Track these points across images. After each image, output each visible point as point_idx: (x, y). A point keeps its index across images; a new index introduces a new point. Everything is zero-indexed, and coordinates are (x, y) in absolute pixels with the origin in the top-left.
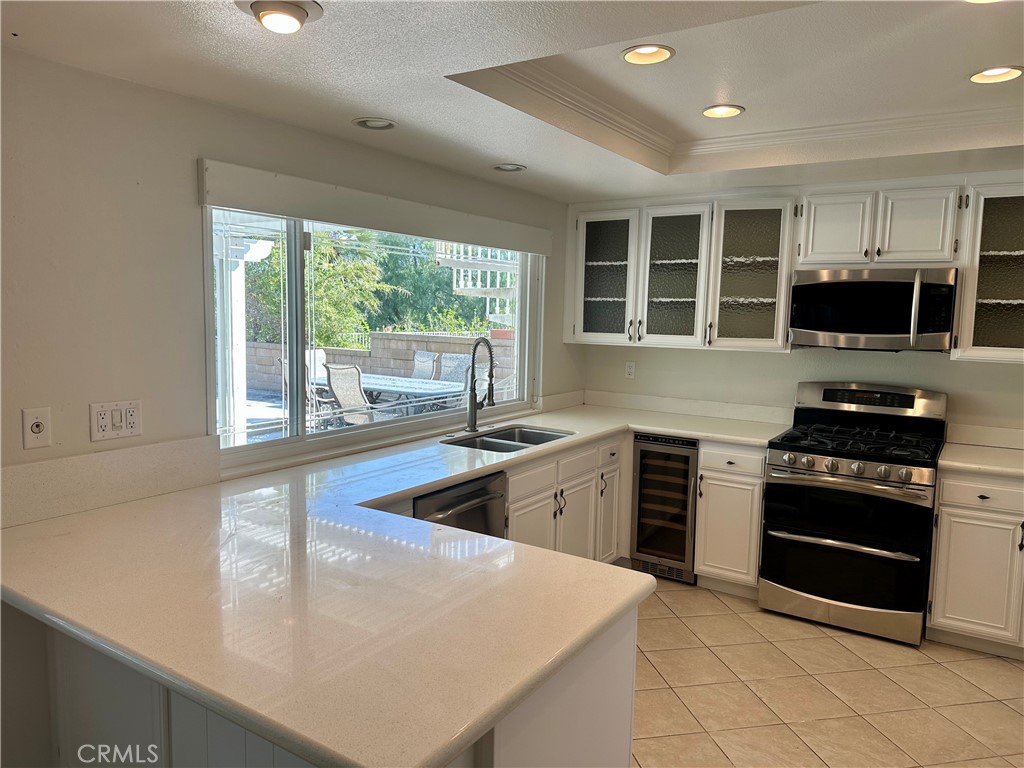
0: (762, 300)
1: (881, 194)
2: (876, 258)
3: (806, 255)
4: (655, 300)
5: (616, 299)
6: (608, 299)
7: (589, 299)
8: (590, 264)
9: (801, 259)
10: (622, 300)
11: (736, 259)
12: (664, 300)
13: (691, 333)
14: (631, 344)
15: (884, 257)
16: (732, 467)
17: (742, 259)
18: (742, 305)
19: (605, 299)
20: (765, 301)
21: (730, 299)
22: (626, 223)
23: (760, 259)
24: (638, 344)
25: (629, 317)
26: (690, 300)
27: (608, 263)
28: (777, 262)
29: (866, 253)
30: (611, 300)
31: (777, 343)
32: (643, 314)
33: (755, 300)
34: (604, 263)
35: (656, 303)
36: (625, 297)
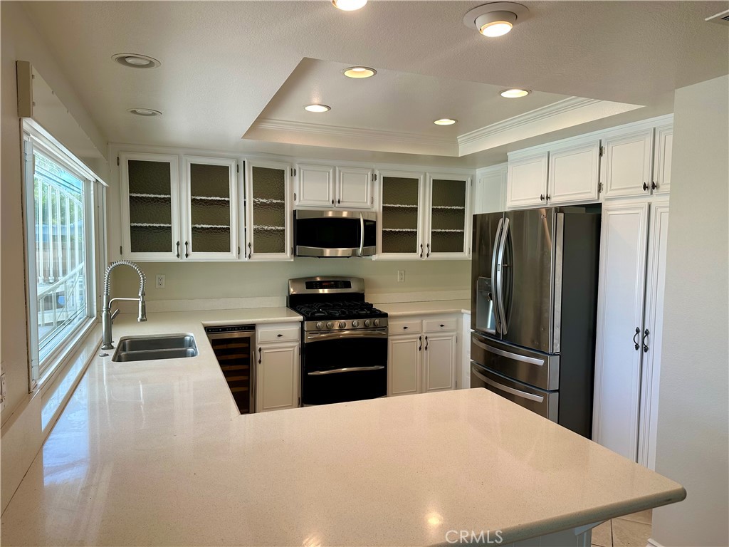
0: (277, 228)
1: (337, 169)
2: (337, 205)
3: (300, 201)
4: (197, 226)
5: (162, 225)
6: (155, 225)
7: (136, 224)
8: (135, 195)
9: (297, 202)
10: (168, 225)
11: (261, 200)
12: (204, 226)
13: (228, 249)
14: (179, 260)
15: (341, 204)
16: (281, 338)
17: (264, 201)
18: (267, 231)
19: (151, 225)
20: (279, 228)
21: (259, 227)
22: (168, 164)
23: (275, 201)
24: (184, 259)
25: (175, 239)
26: (226, 227)
27: (152, 196)
28: (284, 204)
29: (333, 202)
30: (157, 225)
31: (287, 255)
32: (187, 236)
33: (274, 228)
34: (148, 195)
35: (199, 228)
36: (170, 224)
